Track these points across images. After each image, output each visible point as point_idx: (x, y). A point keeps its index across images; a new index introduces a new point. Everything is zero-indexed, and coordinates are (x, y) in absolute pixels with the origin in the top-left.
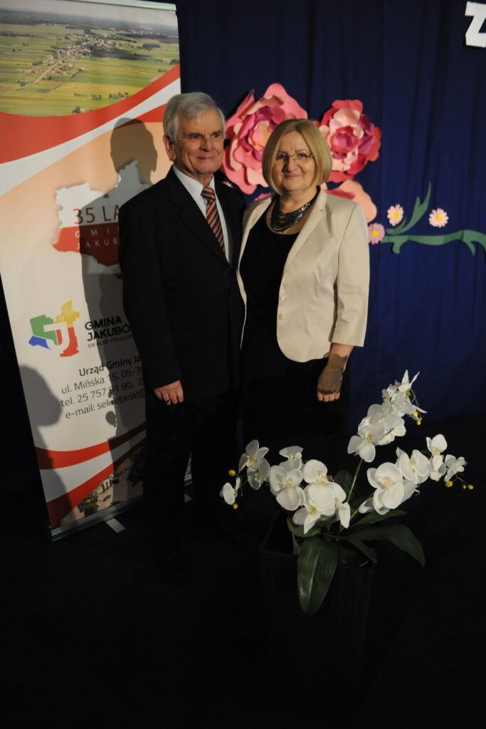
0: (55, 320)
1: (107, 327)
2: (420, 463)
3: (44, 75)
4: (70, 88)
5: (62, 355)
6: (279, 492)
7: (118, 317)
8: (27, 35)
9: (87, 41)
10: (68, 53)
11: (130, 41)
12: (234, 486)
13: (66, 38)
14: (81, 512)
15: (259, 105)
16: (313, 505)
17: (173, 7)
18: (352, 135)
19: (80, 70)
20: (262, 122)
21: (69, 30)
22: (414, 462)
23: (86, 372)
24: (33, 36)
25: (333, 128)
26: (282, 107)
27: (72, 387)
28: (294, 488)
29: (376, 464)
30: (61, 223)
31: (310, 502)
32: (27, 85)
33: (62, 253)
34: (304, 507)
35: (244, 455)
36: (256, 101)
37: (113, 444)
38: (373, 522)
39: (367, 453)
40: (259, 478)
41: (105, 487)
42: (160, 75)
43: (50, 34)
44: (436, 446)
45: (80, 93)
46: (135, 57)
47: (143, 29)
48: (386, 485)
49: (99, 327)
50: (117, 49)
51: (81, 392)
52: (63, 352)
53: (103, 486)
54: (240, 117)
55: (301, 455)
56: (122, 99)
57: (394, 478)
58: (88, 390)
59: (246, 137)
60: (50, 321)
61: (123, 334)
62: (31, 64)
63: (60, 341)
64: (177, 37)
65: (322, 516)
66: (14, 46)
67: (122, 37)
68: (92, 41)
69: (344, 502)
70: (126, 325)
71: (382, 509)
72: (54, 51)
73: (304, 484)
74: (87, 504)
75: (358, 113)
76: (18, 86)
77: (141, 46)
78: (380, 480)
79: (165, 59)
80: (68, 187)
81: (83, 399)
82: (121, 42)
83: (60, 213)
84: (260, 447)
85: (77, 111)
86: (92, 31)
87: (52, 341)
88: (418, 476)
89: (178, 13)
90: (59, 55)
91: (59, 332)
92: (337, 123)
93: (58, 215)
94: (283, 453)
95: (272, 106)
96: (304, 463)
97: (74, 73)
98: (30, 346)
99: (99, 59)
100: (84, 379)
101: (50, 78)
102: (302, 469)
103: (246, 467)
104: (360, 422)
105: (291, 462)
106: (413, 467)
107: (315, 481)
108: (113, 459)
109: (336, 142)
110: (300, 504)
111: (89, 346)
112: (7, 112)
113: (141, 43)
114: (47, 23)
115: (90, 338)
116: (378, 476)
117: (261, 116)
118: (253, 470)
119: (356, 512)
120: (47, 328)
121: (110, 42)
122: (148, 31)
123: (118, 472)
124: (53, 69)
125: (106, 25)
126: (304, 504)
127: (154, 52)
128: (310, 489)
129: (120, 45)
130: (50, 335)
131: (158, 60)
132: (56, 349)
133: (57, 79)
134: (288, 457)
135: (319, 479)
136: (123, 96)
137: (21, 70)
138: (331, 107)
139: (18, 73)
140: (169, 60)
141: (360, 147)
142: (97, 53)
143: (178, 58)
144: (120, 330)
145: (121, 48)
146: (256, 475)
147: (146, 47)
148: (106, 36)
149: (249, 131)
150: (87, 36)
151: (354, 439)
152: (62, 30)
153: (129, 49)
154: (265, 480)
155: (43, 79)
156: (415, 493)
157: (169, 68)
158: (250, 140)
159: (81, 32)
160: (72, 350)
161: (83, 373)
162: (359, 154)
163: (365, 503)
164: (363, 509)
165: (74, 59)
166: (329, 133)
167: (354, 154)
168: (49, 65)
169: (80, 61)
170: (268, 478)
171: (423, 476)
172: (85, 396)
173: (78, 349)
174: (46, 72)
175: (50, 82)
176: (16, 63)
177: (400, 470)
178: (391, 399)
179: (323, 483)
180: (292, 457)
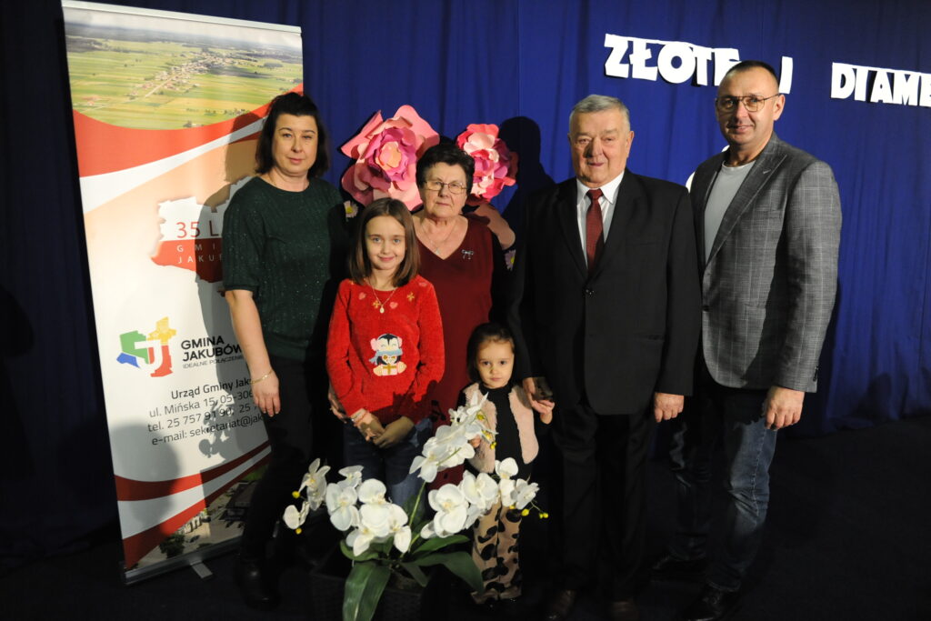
0: (148, 337)
1: (206, 347)
2: (486, 485)
3: (155, 90)
4: (182, 103)
5: (153, 375)
6: (334, 511)
7: (220, 338)
8: (141, 52)
9: (204, 59)
10: (183, 69)
11: (249, 60)
12: (299, 509)
13: (182, 55)
14: (163, 552)
15: (387, 126)
16: (368, 526)
17: (298, 30)
18: (488, 159)
19: (195, 86)
20: (390, 143)
21: (185, 48)
22: (478, 486)
23: (179, 394)
24: (146, 53)
26: (411, 129)
27: (162, 411)
28: (347, 506)
30: (162, 236)
31: (363, 521)
32: (137, 99)
33: (162, 267)
34: (357, 528)
35: (307, 475)
36: (384, 121)
37: (207, 476)
38: (436, 549)
39: (428, 474)
40: (318, 498)
41: (194, 526)
43: (165, 51)
44: (505, 470)
45: (193, 108)
46: (255, 75)
47: (265, 50)
48: (448, 508)
49: (197, 346)
50: (235, 68)
51: (172, 416)
52: (153, 372)
53: (191, 524)
54: (366, 137)
55: (360, 475)
56: (238, 115)
57: (456, 500)
58: (180, 415)
59: (374, 156)
60: (142, 338)
61: (224, 356)
62: (143, 79)
63: (152, 360)
64: (301, 58)
65: (377, 538)
66: (126, 62)
67: (242, 56)
68: (209, 59)
69: (405, 525)
70: (228, 346)
71: (444, 533)
72: (168, 67)
73: (359, 504)
74: (171, 543)
75: (493, 138)
76: (128, 100)
77: (262, 65)
78: (440, 502)
79: (287, 79)
80: (172, 200)
81: (173, 424)
82: (241, 61)
83: (162, 225)
84: (321, 466)
85: (188, 125)
86: (210, 49)
87: (143, 360)
88: (485, 502)
89: (302, 35)
90: (173, 72)
91: (151, 350)
92: (472, 146)
93: (159, 229)
94: (342, 472)
95: (401, 127)
96: (363, 481)
97: (187, 88)
98: (118, 363)
99: (215, 76)
100: (176, 402)
101: (162, 93)
102: (358, 488)
103: (306, 487)
105: (348, 481)
106: (479, 490)
107: (370, 500)
108: (205, 493)
110: (352, 523)
111: (185, 367)
112: (114, 124)
113: (262, 62)
114: (163, 41)
115: (185, 357)
116: (438, 498)
117: (388, 136)
118: (312, 490)
119: (418, 536)
120: (139, 345)
121: (229, 60)
122: (269, 51)
123: (210, 509)
124: (166, 85)
125: (227, 45)
126: (358, 525)
127: (275, 71)
128: (363, 507)
129: (240, 63)
130: (141, 353)
131: (280, 79)
132: (146, 368)
133: (169, 94)
134: (347, 476)
135: (375, 498)
136: (238, 112)
137: (131, 84)
138: (466, 130)
139: (128, 86)
140: (291, 79)
141: (495, 171)
142: (213, 70)
143: (301, 78)
144: (221, 351)
145: (240, 66)
146: (315, 494)
147: (266, 66)
148: (224, 54)
149: (375, 151)
150: (204, 54)
151: (417, 459)
152: (180, 48)
153: (249, 68)
154: (322, 500)
155: (154, 94)
158: (377, 159)
159: (199, 50)
160: (164, 370)
161: (175, 396)
162: (495, 178)
163: (427, 525)
164: (425, 533)
165: (188, 76)
167: (490, 177)
168: (162, 80)
169: (195, 78)
170: (324, 497)
171: (488, 499)
172: (176, 420)
173: (171, 369)
174: (158, 87)
175: (161, 97)
176: (127, 77)
177: (462, 492)
178: (458, 420)
179: (380, 503)
180: (351, 476)
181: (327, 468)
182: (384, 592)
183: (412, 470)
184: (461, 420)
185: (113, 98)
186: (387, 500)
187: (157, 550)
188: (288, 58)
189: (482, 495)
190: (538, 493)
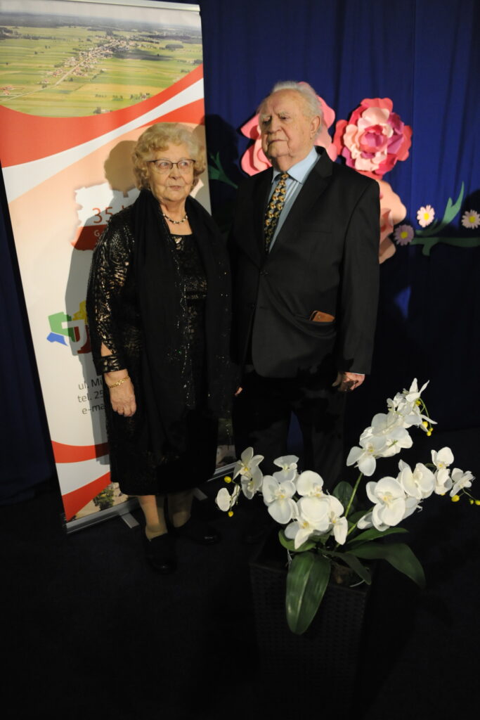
0: (73, 317)
2: (423, 477)
3: (65, 77)
4: (91, 89)
5: (79, 352)
6: (272, 503)
8: (49, 38)
9: (109, 42)
10: (90, 55)
11: (152, 42)
12: (231, 492)
13: (88, 40)
14: (96, 505)
16: (307, 519)
17: (197, 8)
18: (382, 134)
19: (102, 72)
21: (91, 32)
22: (417, 477)
24: (55, 39)
25: (362, 127)
27: (89, 384)
28: (286, 500)
29: (376, 477)
30: (80, 223)
31: (302, 515)
32: (48, 87)
33: (81, 251)
34: (296, 520)
35: (240, 463)
38: (372, 539)
39: (367, 466)
40: (251, 486)
42: (183, 75)
43: (73, 36)
44: (441, 460)
45: (101, 94)
46: (157, 58)
47: (166, 30)
48: (387, 501)
50: (139, 50)
51: (98, 388)
52: (80, 349)
55: (296, 466)
56: (144, 99)
57: (395, 493)
60: (68, 318)
62: (53, 66)
63: (78, 339)
64: (201, 37)
65: (316, 531)
66: (37, 49)
67: (144, 38)
68: (114, 43)
69: (341, 516)
71: (383, 525)
72: (76, 53)
73: (297, 497)
74: (102, 498)
75: (387, 112)
76: (40, 88)
77: (164, 47)
78: (380, 495)
79: (188, 60)
80: (87, 187)
81: (99, 395)
82: (143, 43)
83: (79, 212)
84: (255, 454)
85: (98, 111)
86: (115, 33)
87: (69, 338)
88: (422, 492)
89: (201, 13)
90: (81, 57)
91: (77, 329)
92: (366, 122)
93: (77, 215)
94: (278, 462)
96: (300, 474)
97: (95, 74)
98: (48, 342)
99: (121, 60)
101: (71, 80)
102: (295, 481)
103: (240, 476)
104: (362, 432)
105: (284, 473)
106: (416, 481)
107: (309, 493)
109: (365, 142)
110: (291, 517)
113: (163, 44)
114: (70, 25)
116: (378, 491)
118: (247, 479)
119: (354, 527)
120: (65, 325)
121: (132, 43)
122: (170, 31)
124: (75, 71)
125: (129, 27)
126: (297, 518)
127: (177, 53)
128: (302, 501)
129: (142, 46)
130: (68, 332)
131: (181, 61)
133: (78, 80)
134: (282, 467)
135: (313, 491)
136: (144, 97)
137: (42, 72)
138: (360, 105)
139: (40, 74)
140: (192, 61)
141: (389, 147)
142: (118, 54)
143: (201, 59)
145: (143, 49)
146: (249, 484)
147: (168, 47)
148: (128, 37)
150: (109, 38)
151: (354, 450)
152: (85, 33)
153: (151, 50)
154: (258, 489)
155: (64, 81)
156: (418, 509)
157: (192, 68)
159: (103, 34)
162: (388, 154)
163: (364, 517)
164: (362, 524)
165: (95, 61)
166: (357, 132)
167: (383, 153)
168: (71, 66)
169: (102, 63)
170: (261, 488)
171: (426, 491)
174: (69, 73)
175: (71, 84)
176: (38, 65)
177: (402, 485)
178: (396, 409)
179: (317, 496)
180: (287, 467)
181: (260, 458)
182: (328, 587)
183: (349, 463)
184: (398, 410)
185: (26, 87)
186: (325, 492)
187: (91, 503)
188: (189, 38)
189: (419, 486)
190: (473, 482)
